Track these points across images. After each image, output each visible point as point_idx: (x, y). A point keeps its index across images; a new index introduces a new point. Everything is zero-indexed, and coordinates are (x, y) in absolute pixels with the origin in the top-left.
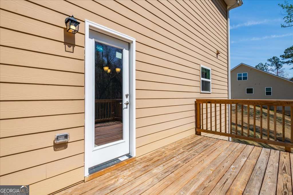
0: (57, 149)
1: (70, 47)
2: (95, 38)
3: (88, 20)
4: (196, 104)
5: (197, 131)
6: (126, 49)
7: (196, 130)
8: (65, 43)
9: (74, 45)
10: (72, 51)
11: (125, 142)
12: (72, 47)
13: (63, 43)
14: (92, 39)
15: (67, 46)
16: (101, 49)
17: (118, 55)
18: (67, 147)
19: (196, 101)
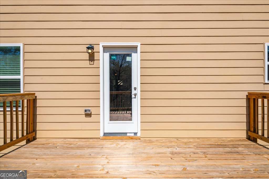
0: (87, 117)
1: (92, 62)
2: (109, 52)
3: (101, 42)
4: (248, 99)
5: (249, 134)
6: (134, 53)
7: (247, 133)
8: (89, 60)
9: (94, 60)
10: (93, 64)
11: (133, 123)
12: (93, 61)
13: (88, 61)
14: (107, 53)
15: (90, 61)
16: (115, 57)
17: (128, 59)
18: (91, 117)
19: (247, 94)
